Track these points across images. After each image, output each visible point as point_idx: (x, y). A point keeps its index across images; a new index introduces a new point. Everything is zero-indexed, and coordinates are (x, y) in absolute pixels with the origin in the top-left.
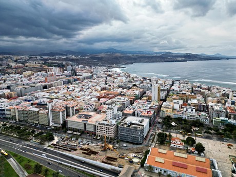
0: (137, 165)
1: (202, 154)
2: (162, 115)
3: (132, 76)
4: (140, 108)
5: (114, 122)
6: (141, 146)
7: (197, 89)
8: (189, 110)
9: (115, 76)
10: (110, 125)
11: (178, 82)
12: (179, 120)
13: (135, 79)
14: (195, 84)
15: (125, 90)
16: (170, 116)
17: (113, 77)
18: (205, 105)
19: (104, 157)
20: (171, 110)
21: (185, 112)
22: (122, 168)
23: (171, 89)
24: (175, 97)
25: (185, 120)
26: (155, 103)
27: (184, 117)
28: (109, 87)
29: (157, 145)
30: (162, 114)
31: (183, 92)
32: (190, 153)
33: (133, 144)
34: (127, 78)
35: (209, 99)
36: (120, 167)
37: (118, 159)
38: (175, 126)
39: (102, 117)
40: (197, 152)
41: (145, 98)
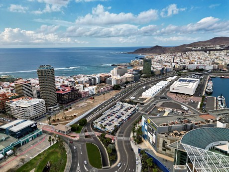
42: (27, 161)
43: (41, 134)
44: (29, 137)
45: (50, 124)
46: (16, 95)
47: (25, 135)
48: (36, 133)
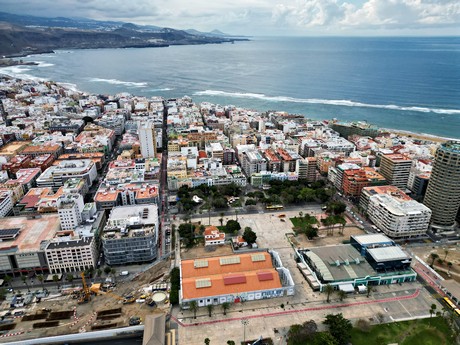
0: (165, 306)
1: (254, 245)
2: (173, 186)
3: (69, 93)
4: (127, 181)
5: (87, 232)
6: (156, 263)
7: (210, 118)
8: (214, 166)
9: (24, 94)
10: (82, 243)
11: (173, 104)
12: (203, 189)
13: (83, 102)
14: (203, 107)
15: (69, 136)
16: (186, 186)
17: (21, 100)
18: (233, 151)
19: (91, 317)
20: (185, 172)
21: (208, 170)
22: (138, 324)
23: (169, 123)
24: (180, 141)
25: (214, 188)
26: (153, 164)
27: (210, 181)
28: (23, 132)
29: (183, 251)
30: (173, 183)
31: (192, 128)
32: (236, 249)
33: (140, 264)
34: (57, 98)
35: (236, 137)
36: (135, 324)
37: (124, 309)
38: (200, 203)
39: (50, 226)
40: (246, 244)
41: (127, 153)
42: (386, 321)
43: (413, 281)
44: (393, 276)
45: (431, 266)
46: (381, 178)
47: (388, 270)
48: (404, 276)
